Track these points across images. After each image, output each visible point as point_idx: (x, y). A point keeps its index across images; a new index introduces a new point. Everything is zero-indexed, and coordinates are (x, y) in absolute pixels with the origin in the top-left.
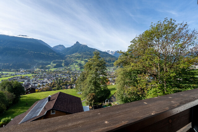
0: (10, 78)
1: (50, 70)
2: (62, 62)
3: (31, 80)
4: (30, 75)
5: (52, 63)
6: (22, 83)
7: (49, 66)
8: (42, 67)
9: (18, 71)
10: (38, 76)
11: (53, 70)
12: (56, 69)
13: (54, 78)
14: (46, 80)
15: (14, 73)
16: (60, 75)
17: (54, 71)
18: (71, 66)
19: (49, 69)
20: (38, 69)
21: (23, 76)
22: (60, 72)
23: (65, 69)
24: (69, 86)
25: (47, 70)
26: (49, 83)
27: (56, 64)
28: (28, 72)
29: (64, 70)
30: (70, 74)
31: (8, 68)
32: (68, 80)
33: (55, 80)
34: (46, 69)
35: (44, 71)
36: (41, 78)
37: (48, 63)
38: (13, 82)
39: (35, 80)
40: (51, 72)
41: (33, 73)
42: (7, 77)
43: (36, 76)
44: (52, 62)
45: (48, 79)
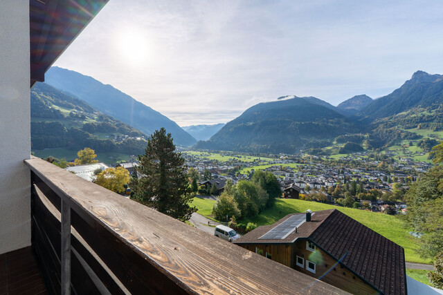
0: (267, 167)
1: (330, 157)
2: (361, 140)
3: (294, 174)
4: (293, 165)
5: (335, 142)
6: (282, 177)
7: (329, 148)
8: (314, 151)
9: (277, 157)
10: (307, 168)
11: (337, 157)
12: (346, 155)
13: (340, 177)
14: (321, 178)
15: (272, 160)
16: (355, 171)
17: (340, 162)
18: (391, 148)
19: (329, 155)
20: (306, 155)
21: (284, 165)
22: (357, 164)
23: (372, 156)
24: (383, 204)
25: (324, 158)
26: (327, 187)
27: (344, 144)
28: (292, 159)
29: (368, 160)
30: (388, 173)
31: (265, 152)
32: (380, 188)
33: (343, 181)
34: (321, 154)
35: (318, 160)
36: (312, 173)
37: (325, 143)
39: (302, 176)
40: (332, 162)
41: (298, 162)
42: (265, 165)
43: (303, 168)
44: (336, 139)
45: (327, 178)
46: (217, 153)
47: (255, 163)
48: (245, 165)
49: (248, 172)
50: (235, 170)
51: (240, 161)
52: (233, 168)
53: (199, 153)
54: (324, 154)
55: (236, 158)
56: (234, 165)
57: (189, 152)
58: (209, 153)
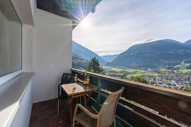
0: (141, 75)
1: (180, 71)
3: (156, 79)
4: (156, 74)
5: (183, 63)
6: (149, 80)
7: (179, 66)
8: (169, 67)
9: (146, 70)
10: (164, 76)
11: (185, 71)
13: (187, 82)
14: (173, 82)
15: (143, 71)
17: (186, 74)
19: (179, 70)
20: (164, 69)
21: (150, 74)
25: (175, 71)
26: (177, 87)
27: (190, 64)
28: (155, 71)
31: (140, 67)
33: (189, 85)
34: (174, 69)
35: (171, 72)
36: (167, 79)
37: (176, 63)
38: (141, 78)
39: (161, 80)
40: (181, 74)
41: (159, 73)
42: (139, 74)
43: (162, 76)
44: (183, 61)
45: (177, 82)
46: (116, 67)
47: (134, 73)
48: (129, 73)
49: (131, 77)
50: (124, 75)
51: (126, 72)
52: (123, 74)
53: (107, 67)
54: (175, 69)
55: (124, 70)
56: (123, 73)
57: (103, 67)
58: (112, 67)
